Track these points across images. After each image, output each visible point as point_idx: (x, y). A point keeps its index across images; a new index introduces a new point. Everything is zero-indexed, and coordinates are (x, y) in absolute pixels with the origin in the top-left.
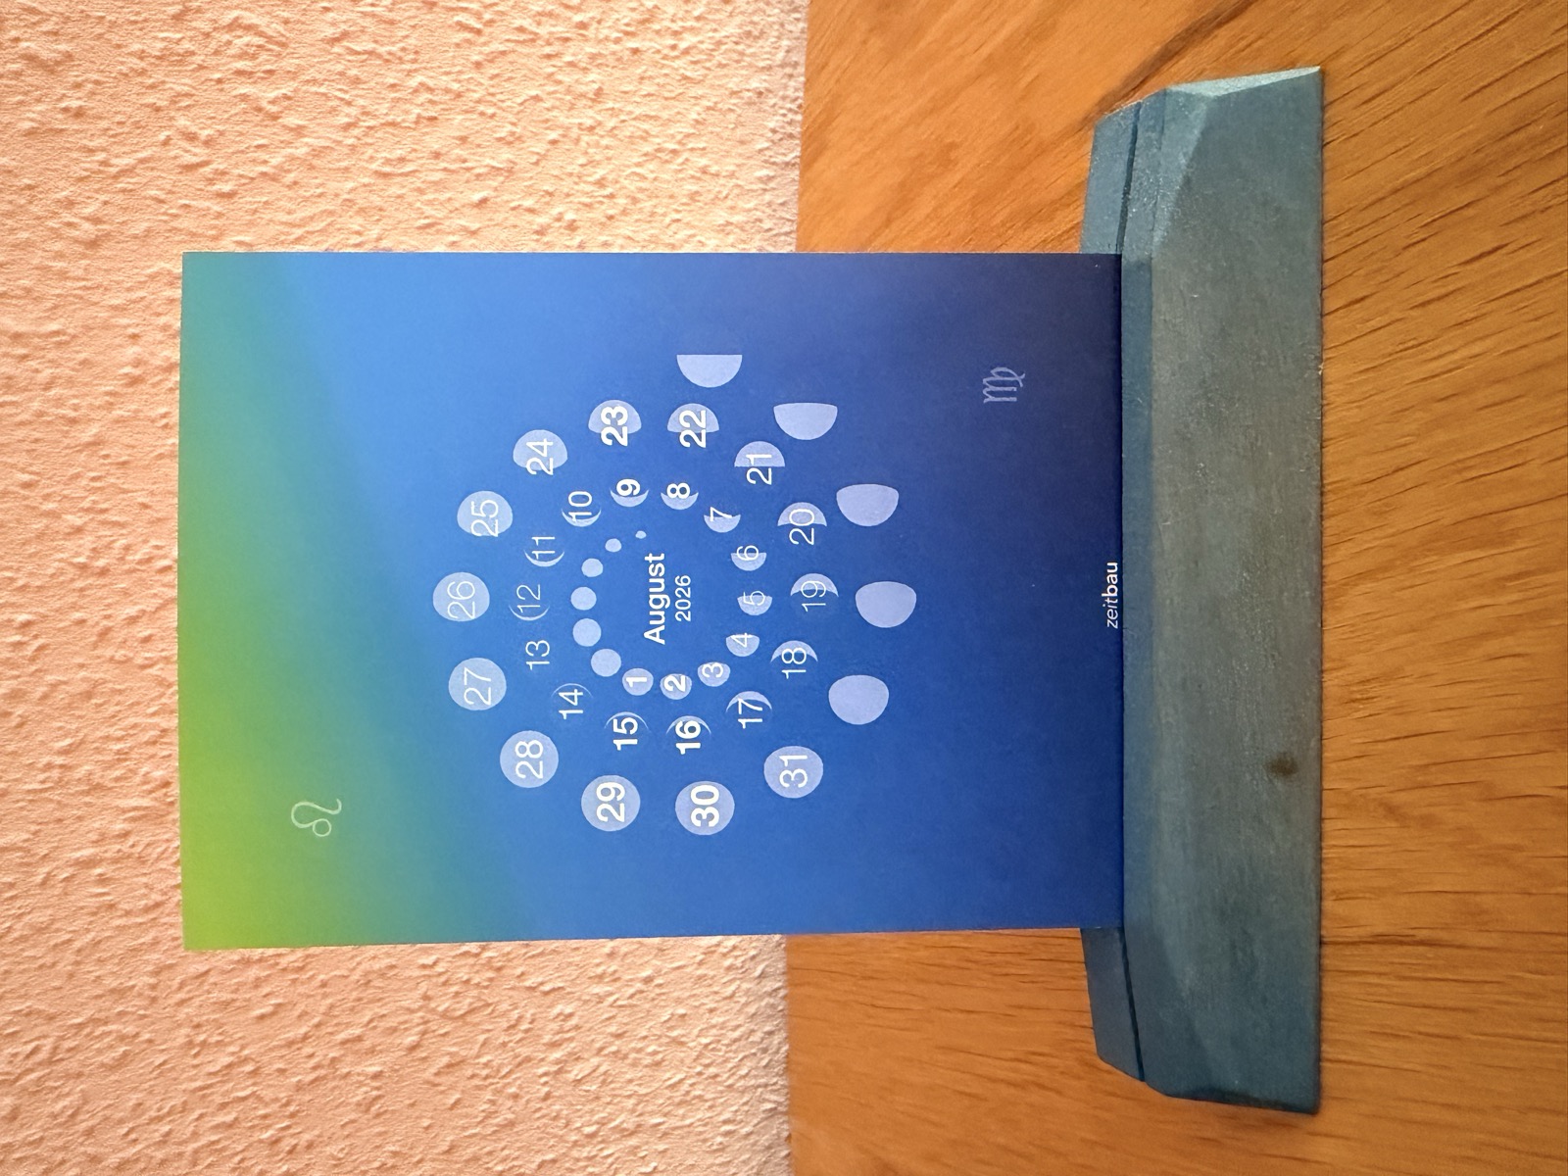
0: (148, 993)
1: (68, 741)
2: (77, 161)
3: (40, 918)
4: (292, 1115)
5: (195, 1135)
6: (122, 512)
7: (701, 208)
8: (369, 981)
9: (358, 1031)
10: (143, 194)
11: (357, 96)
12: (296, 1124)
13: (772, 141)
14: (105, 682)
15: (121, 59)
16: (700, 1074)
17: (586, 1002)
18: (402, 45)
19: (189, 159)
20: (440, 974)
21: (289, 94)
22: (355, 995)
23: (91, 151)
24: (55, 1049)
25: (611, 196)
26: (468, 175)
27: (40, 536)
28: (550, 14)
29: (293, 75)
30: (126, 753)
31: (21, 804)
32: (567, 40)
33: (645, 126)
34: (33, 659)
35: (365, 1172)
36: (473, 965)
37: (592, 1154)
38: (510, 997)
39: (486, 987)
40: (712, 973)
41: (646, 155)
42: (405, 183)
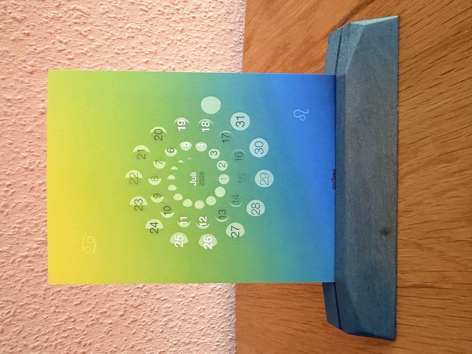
0: (43, 296)
1: (21, 220)
2: (27, 49)
3: (11, 273)
4: (85, 335)
5: (56, 340)
6: (38, 152)
7: (213, 64)
8: (109, 295)
9: (105, 310)
10: (46, 58)
11: (110, 30)
12: (86, 337)
13: (235, 45)
14: (32, 203)
15: (41, 19)
16: (209, 326)
17: (174, 303)
18: (124, 15)
19: (60, 48)
20: (131, 293)
21: (90, 29)
22: (105, 299)
23: (31, 46)
24: (15, 312)
25: (186, 61)
26: (143, 54)
27: (14, 159)
28: (168, 6)
29: (91, 24)
30: (38, 224)
31: (7, 238)
32: (173, 14)
33: (196, 40)
34: (11, 195)
35: (106, 353)
36: (141, 291)
37: (176, 350)
38: (152, 301)
39: (144, 298)
40: (213, 296)
41: (196, 48)
42: (124, 56)
